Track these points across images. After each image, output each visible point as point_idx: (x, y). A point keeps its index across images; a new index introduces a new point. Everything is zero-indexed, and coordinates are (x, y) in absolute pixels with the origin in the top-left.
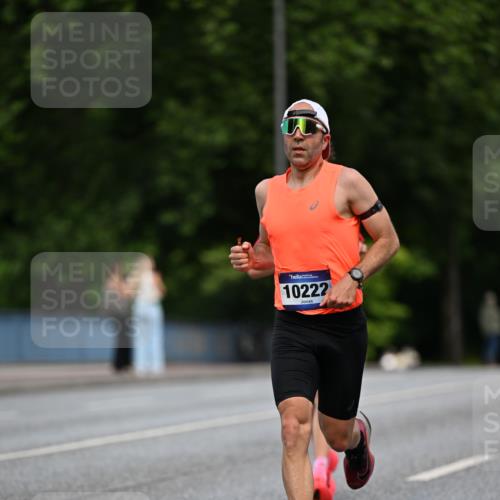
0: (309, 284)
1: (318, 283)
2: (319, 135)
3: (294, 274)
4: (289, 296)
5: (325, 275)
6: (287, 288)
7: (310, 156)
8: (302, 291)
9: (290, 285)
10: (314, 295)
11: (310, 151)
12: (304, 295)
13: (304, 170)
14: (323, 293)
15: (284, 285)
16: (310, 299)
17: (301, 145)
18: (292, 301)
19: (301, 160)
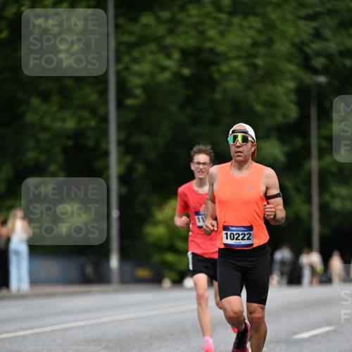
0: (240, 233)
1: (246, 233)
2: (250, 144)
3: (232, 227)
4: (227, 239)
5: (250, 228)
6: (227, 234)
7: (245, 156)
8: (236, 237)
9: (229, 233)
10: (242, 239)
11: (246, 153)
12: (237, 239)
13: (241, 165)
14: (248, 239)
15: (225, 232)
16: (240, 241)
17: (240, 149)
18: (229, 242)
19: (240, 158)
